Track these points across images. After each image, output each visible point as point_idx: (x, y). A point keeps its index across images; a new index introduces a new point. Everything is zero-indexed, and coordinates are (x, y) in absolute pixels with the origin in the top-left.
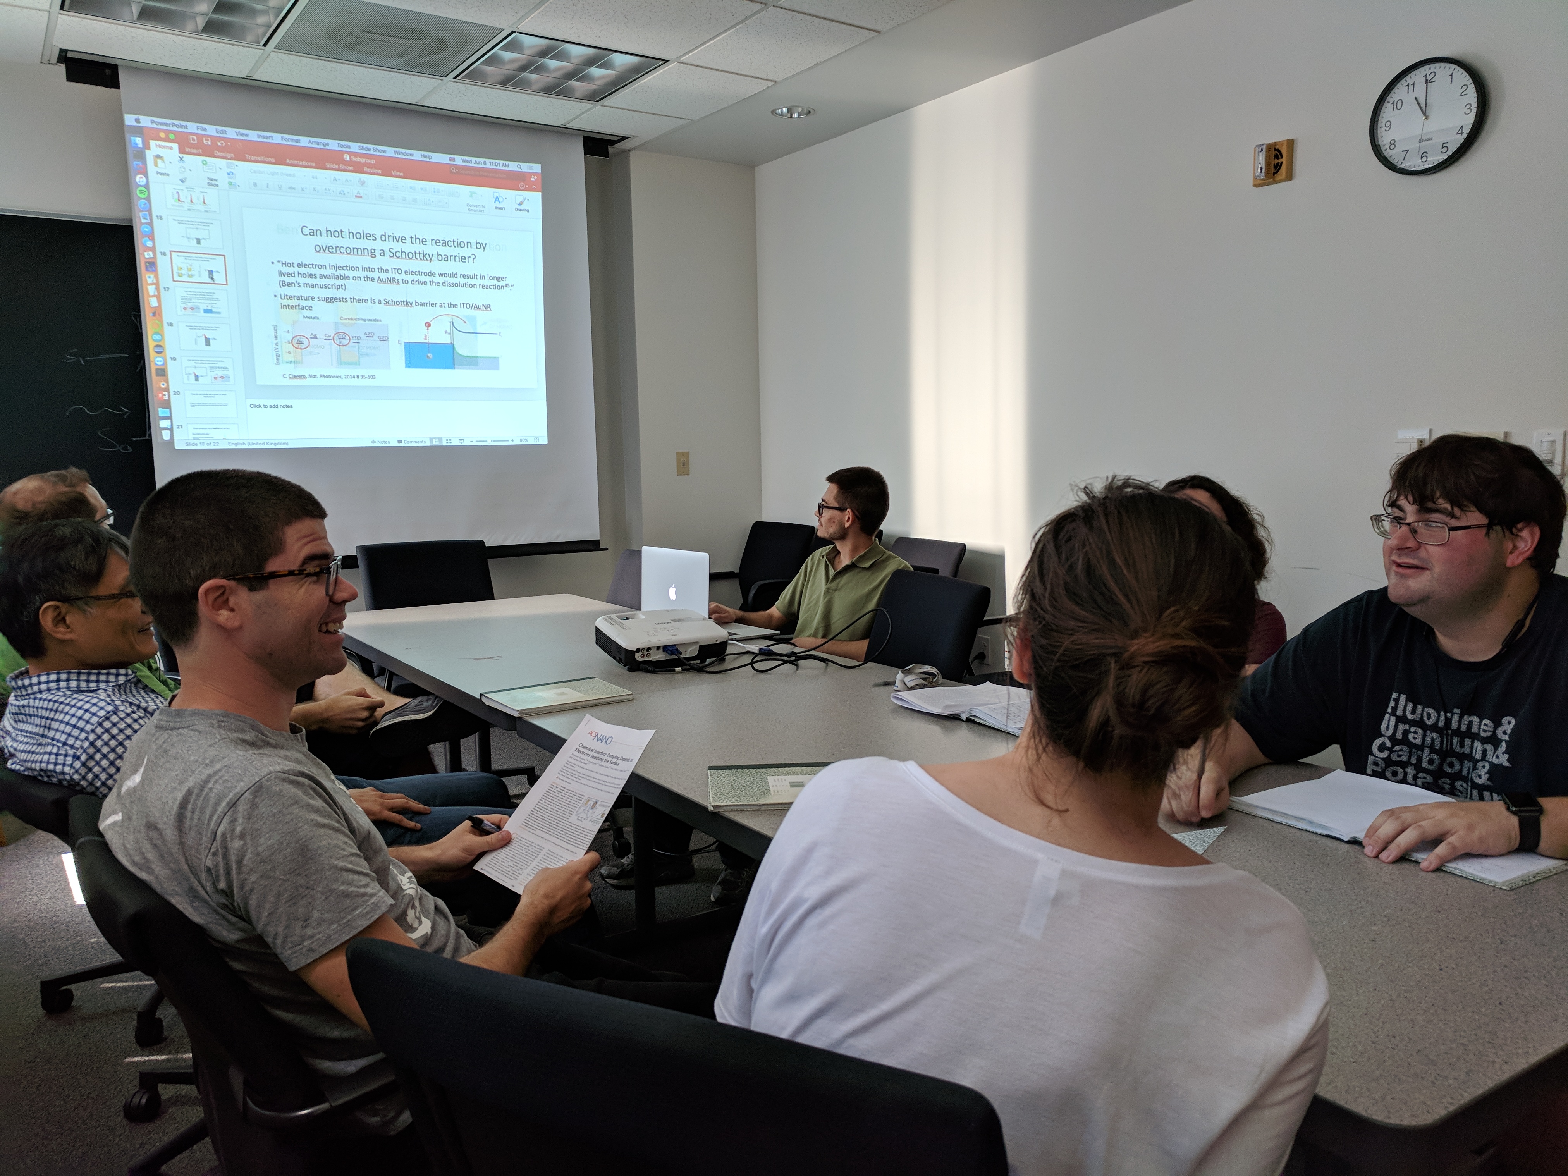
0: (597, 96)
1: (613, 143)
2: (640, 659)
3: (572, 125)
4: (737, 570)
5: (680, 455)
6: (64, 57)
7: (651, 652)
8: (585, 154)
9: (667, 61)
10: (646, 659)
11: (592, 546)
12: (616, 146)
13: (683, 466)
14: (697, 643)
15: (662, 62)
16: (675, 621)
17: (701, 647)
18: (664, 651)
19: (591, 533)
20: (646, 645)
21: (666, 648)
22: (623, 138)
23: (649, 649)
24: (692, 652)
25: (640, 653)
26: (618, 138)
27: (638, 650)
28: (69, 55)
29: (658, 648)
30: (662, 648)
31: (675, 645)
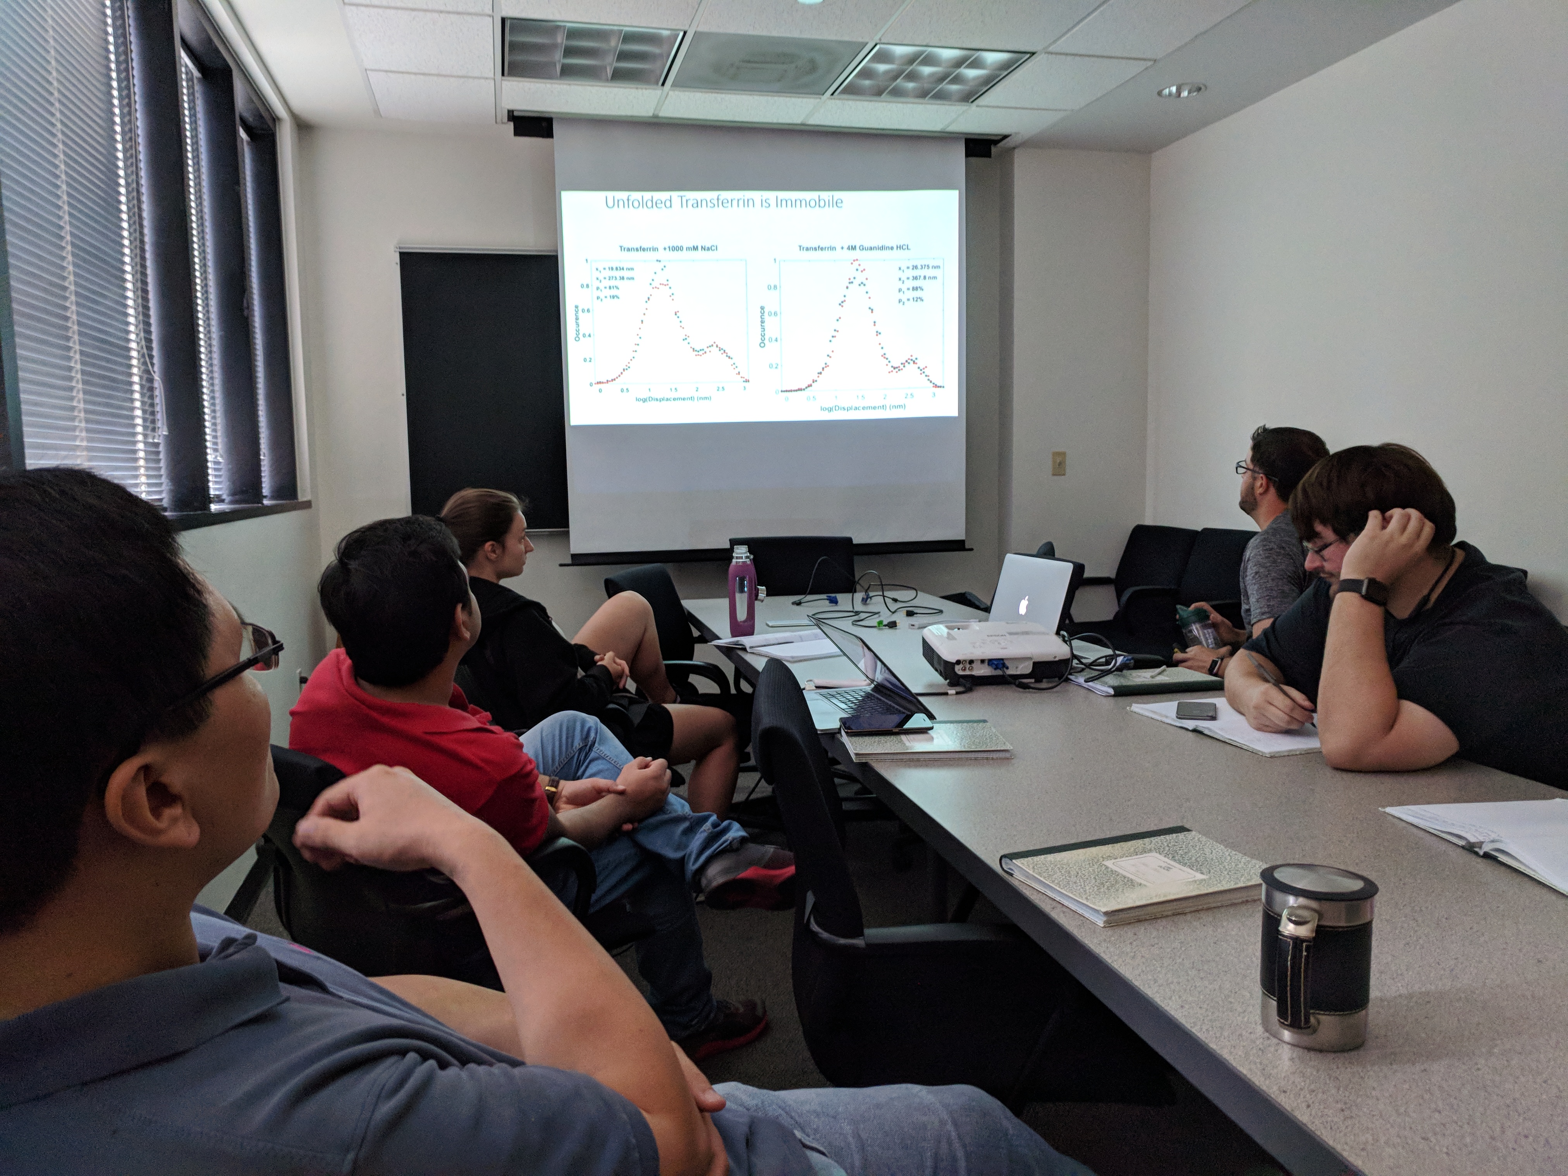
0: (970, 96)
1: (996, 142)
2: (961, 673)
3: (952, 128)
4: (1112, 574)
5: (1056, 454)
6: (512, 116)
7: (973, 665)
8: (968, 155)
9: (1033, 54)
10: (967, 673)
11: (957, 546)
12: (1001, 144)
13: (1059, 467)
14: (1030, 658)
15: (1028, 55)
16: (1011, 634)
17: (1035, 664)
18: (989, 665)
19: (957, 533)
20: (969, 657)
21: (991, 662)
22: (1005, 137)
23: (971, 662)
24: (1026, 668)
25: (961, 666)
26: (1000, 137)
27: (958, 662)
28: (516, 114)
29: (983, 661)
30: (987, 662)
31: (1002, 659)
